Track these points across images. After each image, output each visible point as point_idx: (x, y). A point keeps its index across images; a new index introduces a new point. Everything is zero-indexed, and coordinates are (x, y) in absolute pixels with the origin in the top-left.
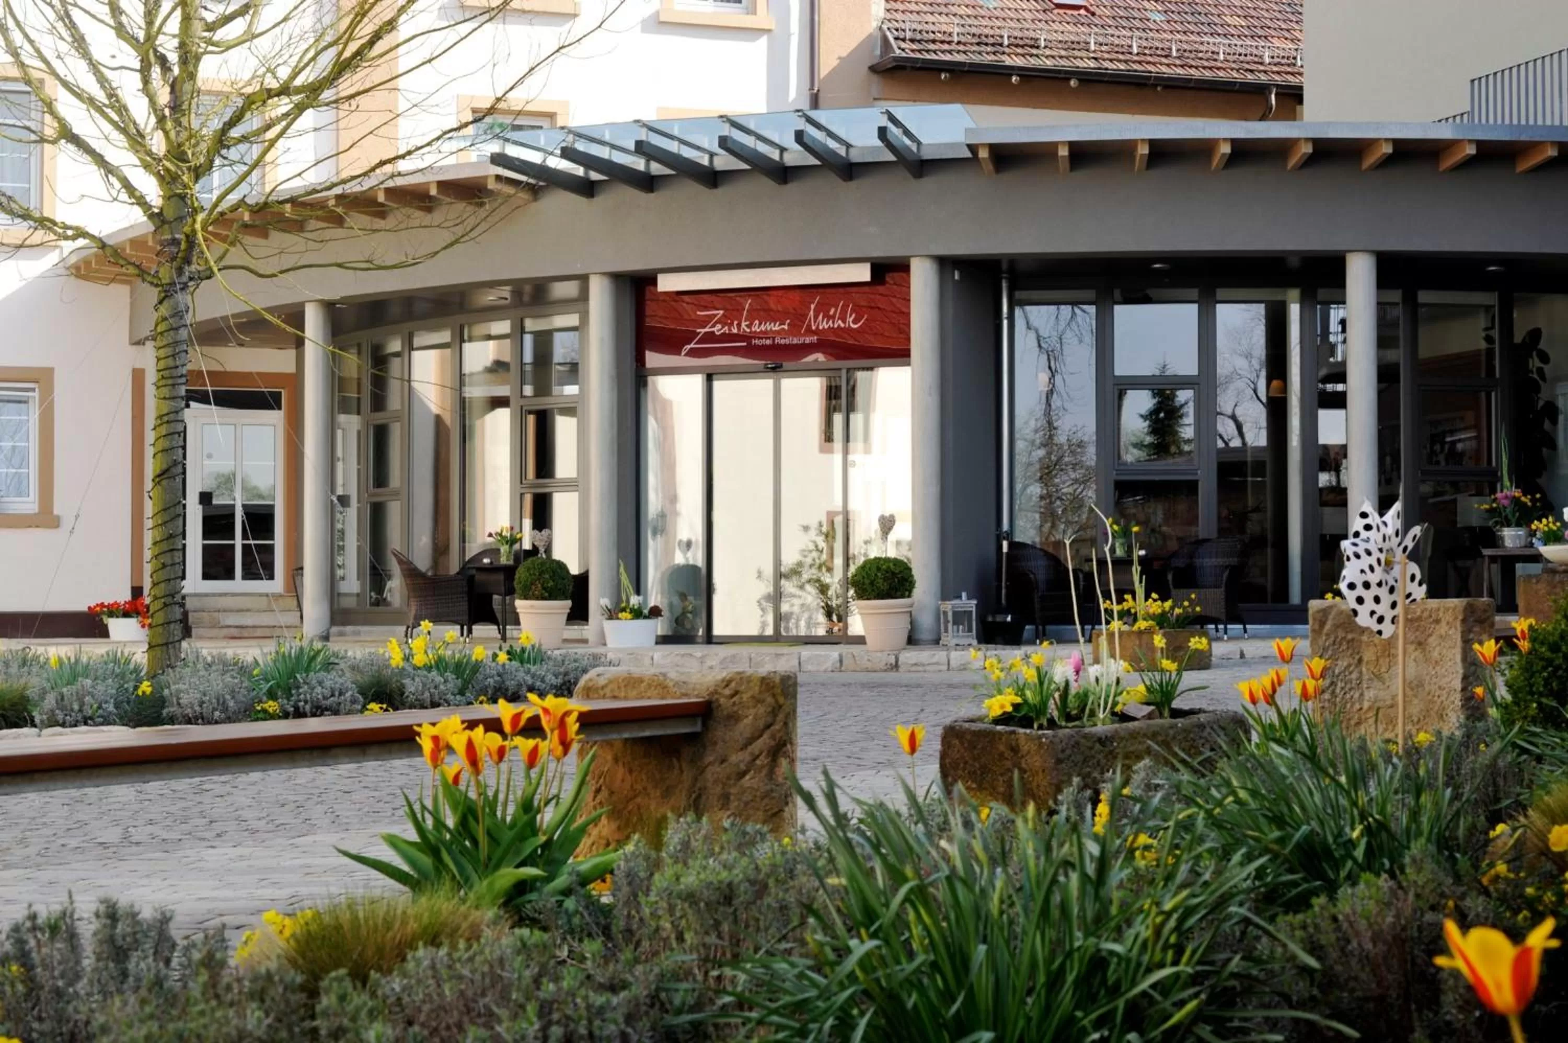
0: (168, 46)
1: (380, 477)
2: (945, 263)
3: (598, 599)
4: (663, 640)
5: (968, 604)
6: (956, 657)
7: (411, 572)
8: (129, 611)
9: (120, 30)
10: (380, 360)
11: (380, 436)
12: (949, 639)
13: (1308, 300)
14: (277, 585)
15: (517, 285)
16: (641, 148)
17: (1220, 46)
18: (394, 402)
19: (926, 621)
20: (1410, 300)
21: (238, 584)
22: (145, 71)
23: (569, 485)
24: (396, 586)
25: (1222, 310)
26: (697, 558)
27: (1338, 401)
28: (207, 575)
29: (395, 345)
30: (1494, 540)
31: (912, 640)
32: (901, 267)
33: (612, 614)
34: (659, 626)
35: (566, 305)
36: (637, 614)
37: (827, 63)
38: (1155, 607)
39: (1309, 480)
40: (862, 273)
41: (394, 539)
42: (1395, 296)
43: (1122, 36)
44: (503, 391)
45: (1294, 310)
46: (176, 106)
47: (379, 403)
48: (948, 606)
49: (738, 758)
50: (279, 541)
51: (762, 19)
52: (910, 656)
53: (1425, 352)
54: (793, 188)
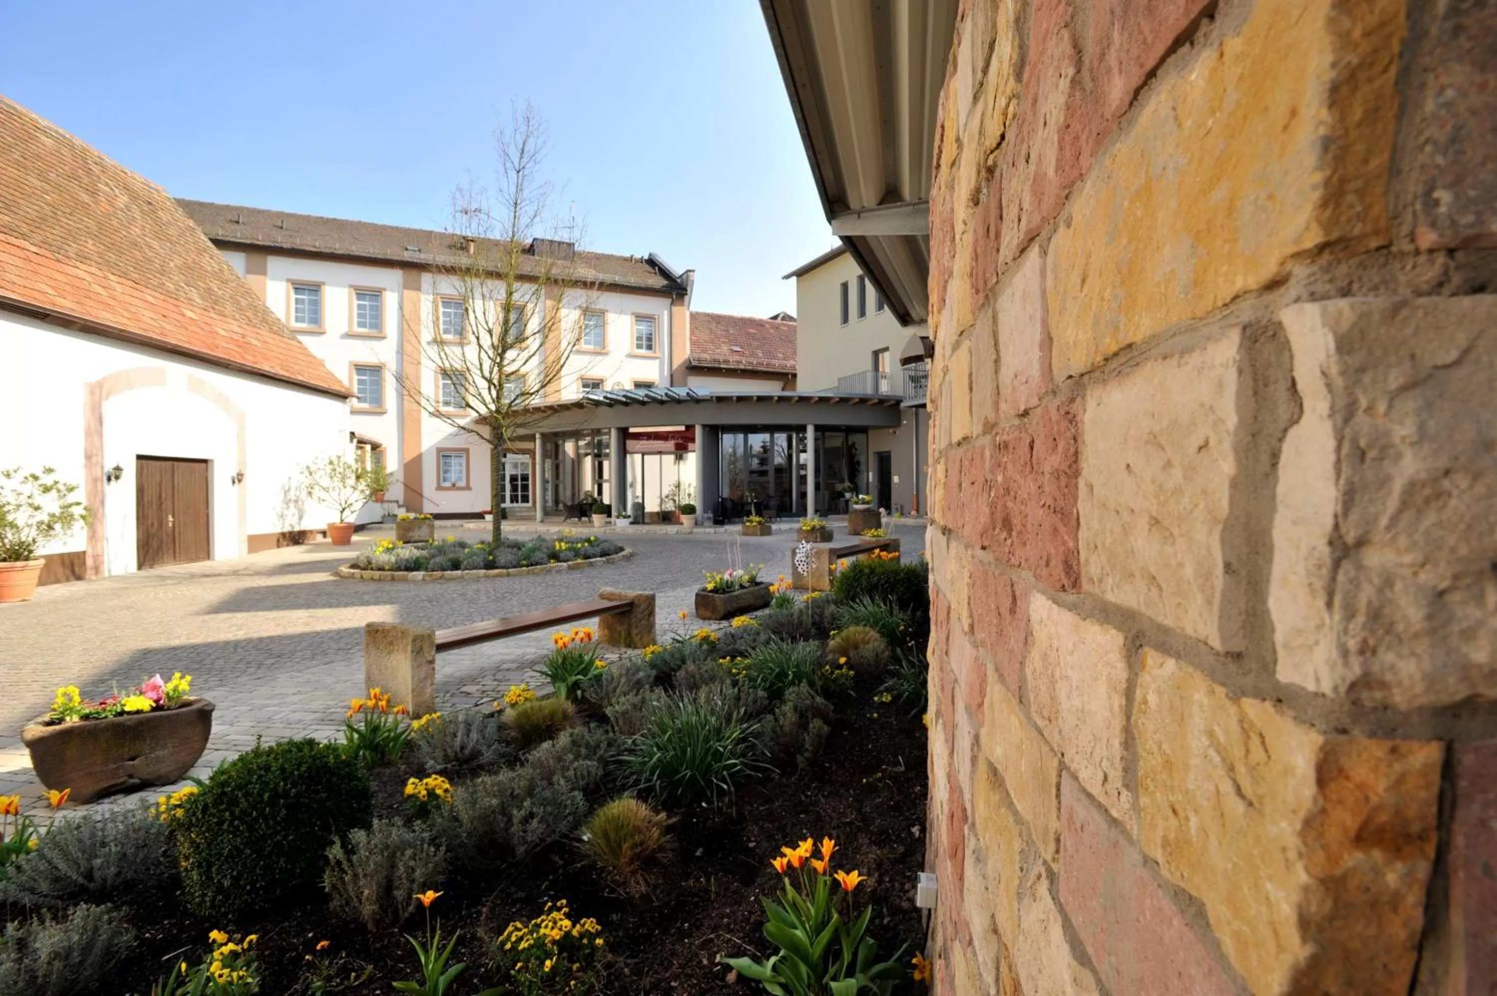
0: (496, 382)
1: (557, 476)
2: (704, 426)
3: (614, 513)
4: (632, 523)
5: (711, 515)
6: (707, 530)
7: (565, 505)
8: (490, 513)
9: (483, 377)
10: (557, 447)
11: (557, 467)
12: (706, 524)
13: (797, 434)
14: (530, 504)
15: (593, 430)
16: (624, 396)
17: (776, 363)
18: (561, 457)
19: (700, 519)
20: (823, 435)
21: (520, 504)
22: (489, 388)
23: (607, 481)
24: (561, 506)
25: (776, 435)
26: (640, 501)
27: (805, 451)
28: (512, 502)
29: (560, 442)
30: (843, 496)
31: (696, 524)
32: (693, 427)
33: (618, 517)
34: (631, 520)
35: (606, 434)
36: (625, 517)
37: (675, 366)
38: (758, 519)
39: (798, 472)
40: (683, 428)
41: (561, 497)
42: (819, 434)
43: (751, 360)
44: (589, 451)
45: (794, 436)
46: (498, 397)
47: (557, 457)
48: (706, 515)
49: (640, 616)
50: (530, 493)
51: (657, 355)
52: (696, 530)
53: (827, 445)
54: (665, 406)
